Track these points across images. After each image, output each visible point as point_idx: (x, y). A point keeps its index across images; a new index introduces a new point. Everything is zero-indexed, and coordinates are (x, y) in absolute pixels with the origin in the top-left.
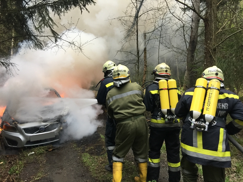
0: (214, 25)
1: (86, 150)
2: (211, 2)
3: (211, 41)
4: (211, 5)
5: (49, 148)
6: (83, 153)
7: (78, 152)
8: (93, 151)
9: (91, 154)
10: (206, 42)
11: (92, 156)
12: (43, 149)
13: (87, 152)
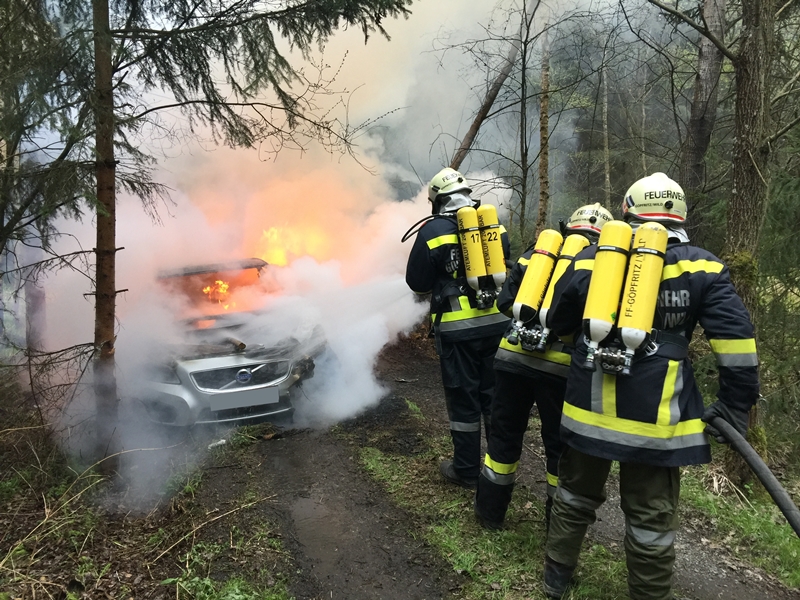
0: (765, 77)
1: (370, 440)
2: (758, 9)
3: (753, 125)
4: (757, 15)
5: (266, 432)
6: (362, 446)
7: (348, 445)
8: (392, 442)
9: (387, 451)
10: (740, 126)
11: (389, 457)
12: (248, 432)
13: (373, 445)
